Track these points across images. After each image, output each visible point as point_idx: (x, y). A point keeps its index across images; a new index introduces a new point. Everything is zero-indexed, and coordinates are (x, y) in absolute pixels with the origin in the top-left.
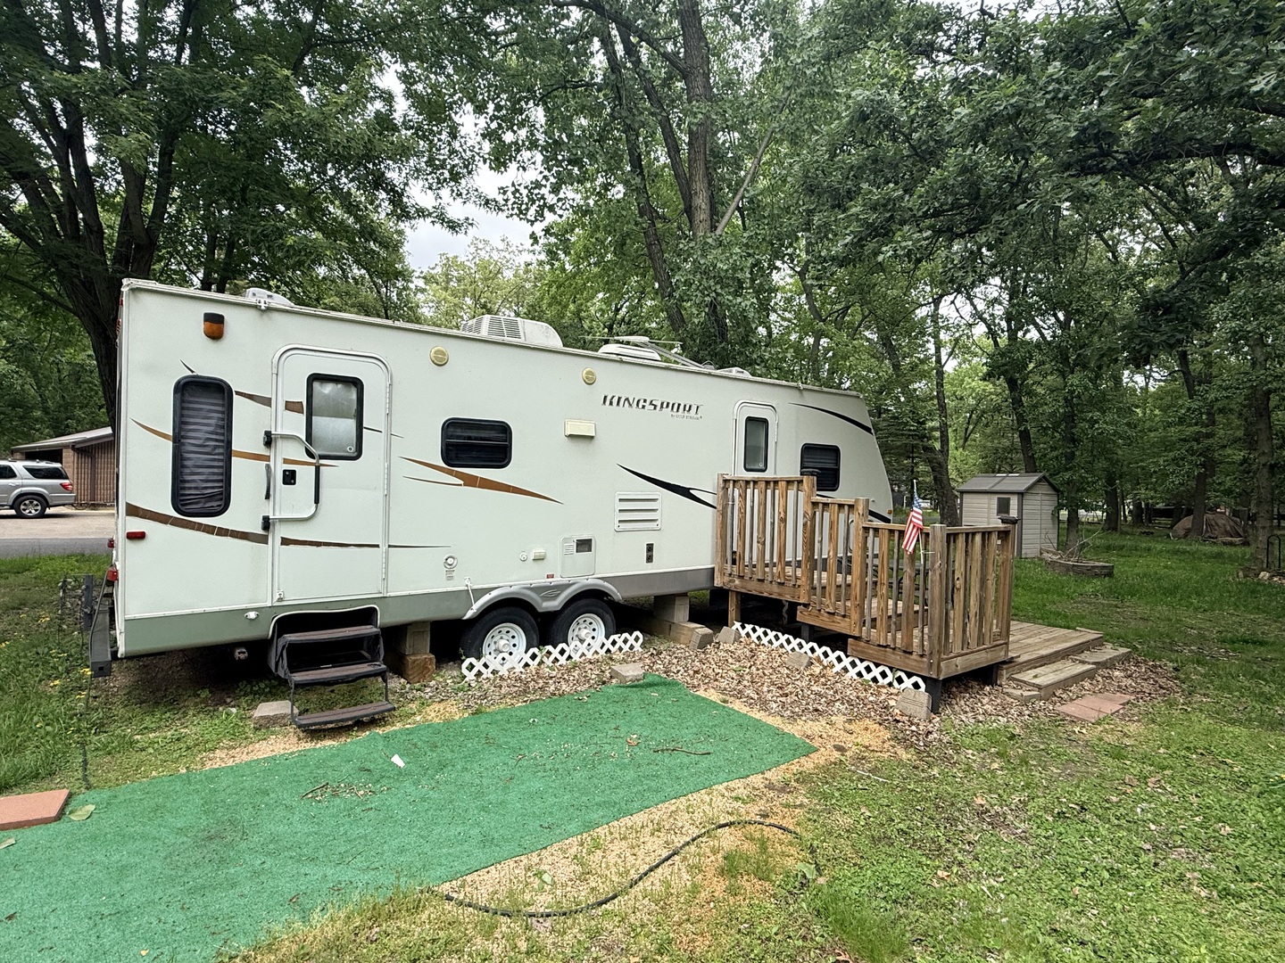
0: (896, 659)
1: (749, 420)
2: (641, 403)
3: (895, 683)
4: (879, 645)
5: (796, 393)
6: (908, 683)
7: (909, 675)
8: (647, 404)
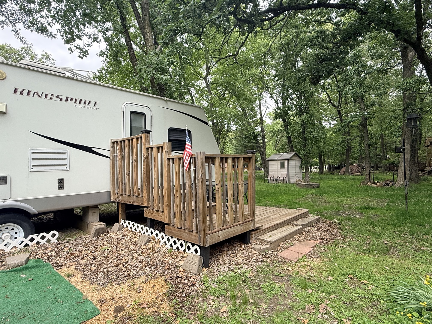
0: (186, 235)
1: (132, 113)
2: (49, 96)
3: (187, 250)
4: (178, 228)
5: (164, 102)
6: (193, 249)
7: (193, 245)
8: (54, 97)
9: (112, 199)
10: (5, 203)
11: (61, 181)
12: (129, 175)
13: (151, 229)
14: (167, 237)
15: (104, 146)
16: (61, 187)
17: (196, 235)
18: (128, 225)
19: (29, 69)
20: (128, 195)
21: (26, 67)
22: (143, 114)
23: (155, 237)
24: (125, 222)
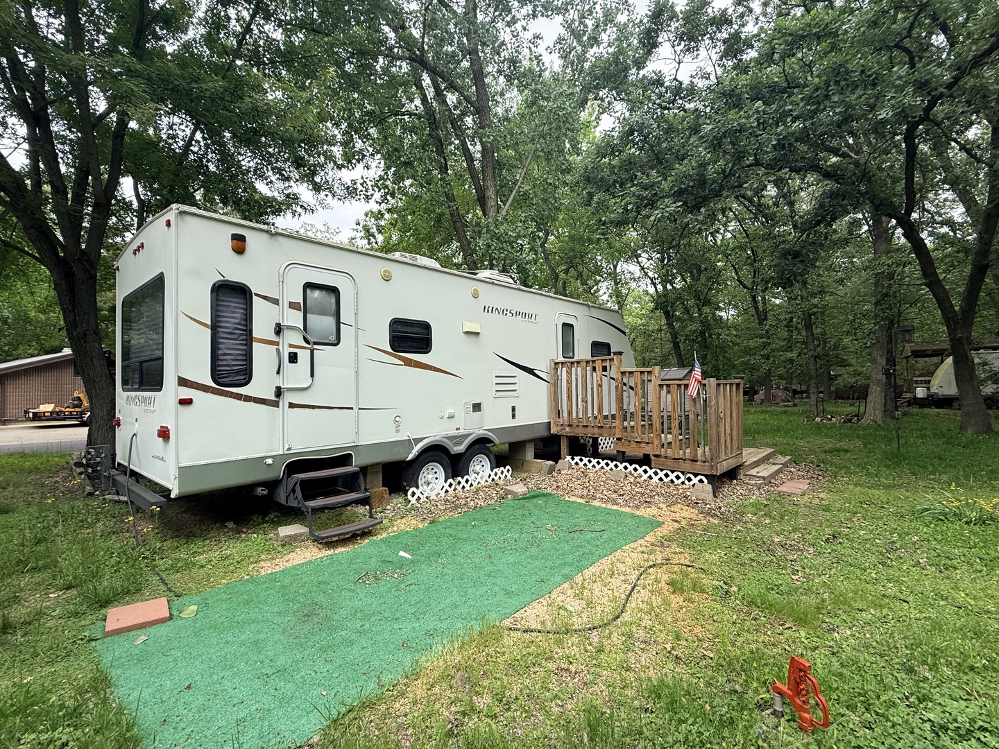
0: (687, 466)
1: (564, 324)
2: (505, 312)
3: (686, 482)
4: (674, 459)
6: (695, 480)
7: (696, 475)
8: (508, 312)
9: (554, 431)
10: (480, 432)
11: (514, 409)
12: (586, 402)
13: (624, 464)
14: (653, 470)
15: (542, 367)
16: (514, 416)
17: (702, 464)
18: (579, 462)
19: (493, 283)
20: (584, 426)
21: (491, 281)
22: (572, 326)
23: (633, 472)
24: (573, 459)
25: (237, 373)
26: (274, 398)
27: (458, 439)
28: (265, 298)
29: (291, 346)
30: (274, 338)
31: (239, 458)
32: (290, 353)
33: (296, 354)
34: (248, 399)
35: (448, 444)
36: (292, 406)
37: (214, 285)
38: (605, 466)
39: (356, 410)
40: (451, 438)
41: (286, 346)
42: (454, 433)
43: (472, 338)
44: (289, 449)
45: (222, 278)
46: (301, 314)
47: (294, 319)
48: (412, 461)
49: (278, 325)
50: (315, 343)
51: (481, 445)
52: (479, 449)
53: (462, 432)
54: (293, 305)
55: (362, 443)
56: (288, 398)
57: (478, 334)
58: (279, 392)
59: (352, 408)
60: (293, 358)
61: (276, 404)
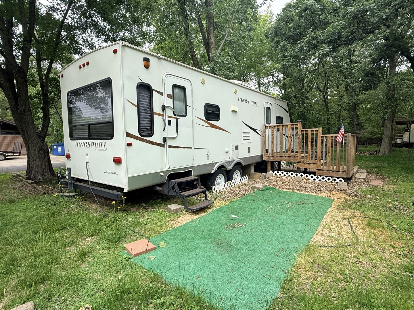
0: (334, 174)
1: (267, 108)
4: (328, 171)
5: (275, 100)
7: (338, 178)
8: (247, 101)
9: (264, 159)
10: (237, 160)
11: (249, 148)
12: (282, 145)
13: (301, 174)
14: (316, 176)
16: (249, 152)
17: (342, 173)
18: (277, 173)
19: (242, 87)
20: (280, 157)
21: (241, 85)
22: (270, 108)
23: (306, 177)
24: (274, 172)
25: (147, 130)
26: (162, 143)
27: (229, 163)
28: (158, 92)
29: (169, 117)
30: (161, 112)
31: (151, 172)
32: (168, 120)
33: (170, 121)
34: (153, 143)
35: (226, 165)
36: (170, 147)
37: (138, 85)
38: (291, 175)
39: (193, 148)
40: (227, 162)
41: (167, 117)
42: (228, 160)
43: (234, 114)
44: (169, 168)
45: (141, 81)
46: (172, 100)
47: (169, 103)
48: (213, 173)
49: (164, 106)
50: (178, 116)
51: (238, 166)
52: (237, 167)
53: (231, 159)
54: (169, 96)
55: (196, 165)
56: (169, 143)
57: (236, 111)
58: (165, 140)
59: (191, 148)
60: (170, 123)
61: (163, 146)
